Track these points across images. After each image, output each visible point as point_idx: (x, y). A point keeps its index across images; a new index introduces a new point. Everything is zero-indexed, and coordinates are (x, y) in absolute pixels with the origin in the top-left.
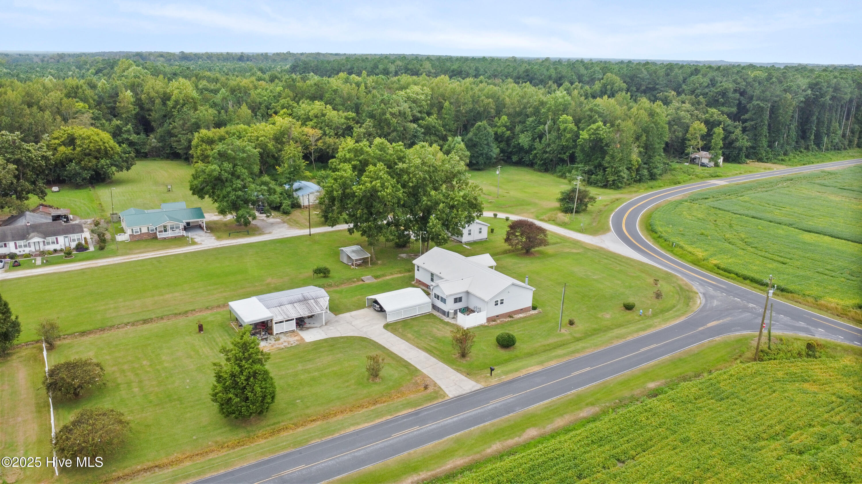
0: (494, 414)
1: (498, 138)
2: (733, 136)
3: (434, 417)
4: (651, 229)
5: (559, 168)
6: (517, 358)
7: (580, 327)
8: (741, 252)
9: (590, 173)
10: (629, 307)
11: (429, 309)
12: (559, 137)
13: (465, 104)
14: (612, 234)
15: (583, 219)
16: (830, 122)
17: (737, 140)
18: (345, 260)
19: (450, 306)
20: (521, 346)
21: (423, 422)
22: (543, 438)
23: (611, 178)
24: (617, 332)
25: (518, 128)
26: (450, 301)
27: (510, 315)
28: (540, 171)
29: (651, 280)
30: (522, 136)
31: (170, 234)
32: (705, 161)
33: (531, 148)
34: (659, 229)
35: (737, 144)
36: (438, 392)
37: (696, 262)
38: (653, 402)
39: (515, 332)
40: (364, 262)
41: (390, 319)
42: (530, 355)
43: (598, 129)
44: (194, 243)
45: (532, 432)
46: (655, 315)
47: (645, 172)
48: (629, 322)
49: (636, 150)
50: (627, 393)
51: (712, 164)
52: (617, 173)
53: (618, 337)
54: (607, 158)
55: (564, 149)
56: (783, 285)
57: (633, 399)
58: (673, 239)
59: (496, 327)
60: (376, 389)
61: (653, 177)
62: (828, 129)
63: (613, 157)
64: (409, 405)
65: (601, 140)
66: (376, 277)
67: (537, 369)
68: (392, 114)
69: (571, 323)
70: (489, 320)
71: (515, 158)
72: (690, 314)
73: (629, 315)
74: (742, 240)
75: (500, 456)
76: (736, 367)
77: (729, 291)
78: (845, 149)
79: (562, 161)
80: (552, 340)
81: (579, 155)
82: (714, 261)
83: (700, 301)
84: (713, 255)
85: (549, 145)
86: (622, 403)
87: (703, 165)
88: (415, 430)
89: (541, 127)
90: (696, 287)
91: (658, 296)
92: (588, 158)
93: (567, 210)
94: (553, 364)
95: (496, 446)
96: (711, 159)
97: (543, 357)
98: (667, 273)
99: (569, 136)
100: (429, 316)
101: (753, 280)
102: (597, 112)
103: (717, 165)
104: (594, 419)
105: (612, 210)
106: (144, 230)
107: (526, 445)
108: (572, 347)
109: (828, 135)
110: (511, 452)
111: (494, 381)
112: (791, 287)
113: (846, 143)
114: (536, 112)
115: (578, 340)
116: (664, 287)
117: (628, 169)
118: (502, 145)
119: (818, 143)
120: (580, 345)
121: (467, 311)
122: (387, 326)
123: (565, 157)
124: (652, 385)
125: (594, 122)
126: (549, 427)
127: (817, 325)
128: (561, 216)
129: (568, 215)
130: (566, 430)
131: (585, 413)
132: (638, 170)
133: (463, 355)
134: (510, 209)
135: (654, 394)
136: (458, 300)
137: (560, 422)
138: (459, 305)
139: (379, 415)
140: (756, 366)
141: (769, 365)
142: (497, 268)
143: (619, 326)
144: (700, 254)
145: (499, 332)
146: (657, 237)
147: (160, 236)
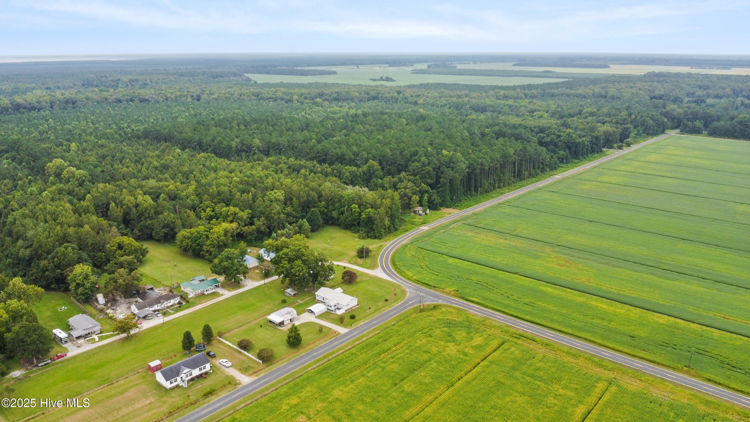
0: (355, 336)
1: (322, 213)
2: (433, 198)
3: (341, 339)
4: (394, 264)
5: (353, 228)
6: (356, 321)
7: (373, 309)
8: (425, 272)
9: (368, 232)
10: (386, 300)
11: (326, 310)
12: (352, 214)
13: (303, 197)
14: (380, 269)
15: (368, 261)
16: (481, 180)
17: (434, 200)
18: (288, 295)
19: (333, 308)
20: (357, 318)
21: (338, 340)
22: (368, 339)
23: (377, 235)
24: (383, 309)
25: (331, 208)
26: (333, 307)
27: (351, 308)
28: (344, 229)
29: (393, 289)
30: (333, 212)
31: (210, 292)
32: (421, 212)
33: (338, 219)
34: (397, 264)
35: (435, 202)
36: (339, 333)
37: (409, 279)
38: (393, 327)
39: (354, 313)
40: (295, 295)
41: (316, 315)
42: (360, 320)
43: (370, 212)
44: (222, 295)
45: (365, 339)
46: (394, 302)
47: (392, 228)
48: (387, 305)
49: (387, 219)
50: (386, 326)
51: (424, 214)
52: (380, 232)
53: (383, 311)
54: (375, 226)
55: (354, 220)
56: (434, 285)
57: (388, 327)
58: (402, 268)
59: (348, 313)
60: (322, 335)
61: (396, 229)
62: (481, 182)
63: (377, 225)
64: (333, 337)
65: (371, 217)
66: (302, 300)
67: (363, 323)
68: (274, 213)
69: (370, 308)
70: (346, 311)
71: (330, 222)
72: (404, 300)
73: (387, 303)
74: (426, 266)
75: (359, 344)
76: (415, 315)
77: (418, 290)
78: (491, 191)
79: (354, 225)
80: (365, 315)
81: (361, 223)
82: (415, 278)
83: (408, 295)
84: (414, 275)
85: (347, 218)
86: (385, 329)
87: (420, 215)
88: (337, 342)
89: (343, 209)
90: (408, 290)
91: (395, 295)
92: (366, 225)
93: (361, 257)
94: (367, 321)
95: (357, 343)
96: (423, 211)
97: (364, 319)
98: (399, 285)
99: (357, 214)
100: (327, 312)
101: (426, 284)
102: (368, 203)
103: (426, 214)
104: (379, 333)
105: (379, 254)
106: (200, 292)
107: (364, 341)
108: (371, 316)
109: (481, 187)
110: (361, 343)
111: (352, 328)
112: (437, 286)
113: (492, 187)
114: (339, 200)
115: (372, 313)
116: (398, 291)
117: (384, 229)
118: (324, 216)
119: (476, 191)
120: (373, 315)
121: (339, 309)
122: (316, 317)
123: (355, 223)
124: (393, 323)
125: (367, 208)
126: (369, 337)
127: (439, 298)
128: (359, 260)
129: (362, 260)
130: (373, 337)
131: (376, 333)
132: (388, 228)
133: (342, 323)
134: (337, 258)
135: (393, 325)
136: (335, 306)
137: (371, 335)
138: (336, 307)
139: (327, 340)
140: (419, 314)
141: (423, 313)
142: (343, 292)
143: (384, 307)
144: (410, 275)
145: (350, 314)
146: (397, 268)
147: (206, 293)
